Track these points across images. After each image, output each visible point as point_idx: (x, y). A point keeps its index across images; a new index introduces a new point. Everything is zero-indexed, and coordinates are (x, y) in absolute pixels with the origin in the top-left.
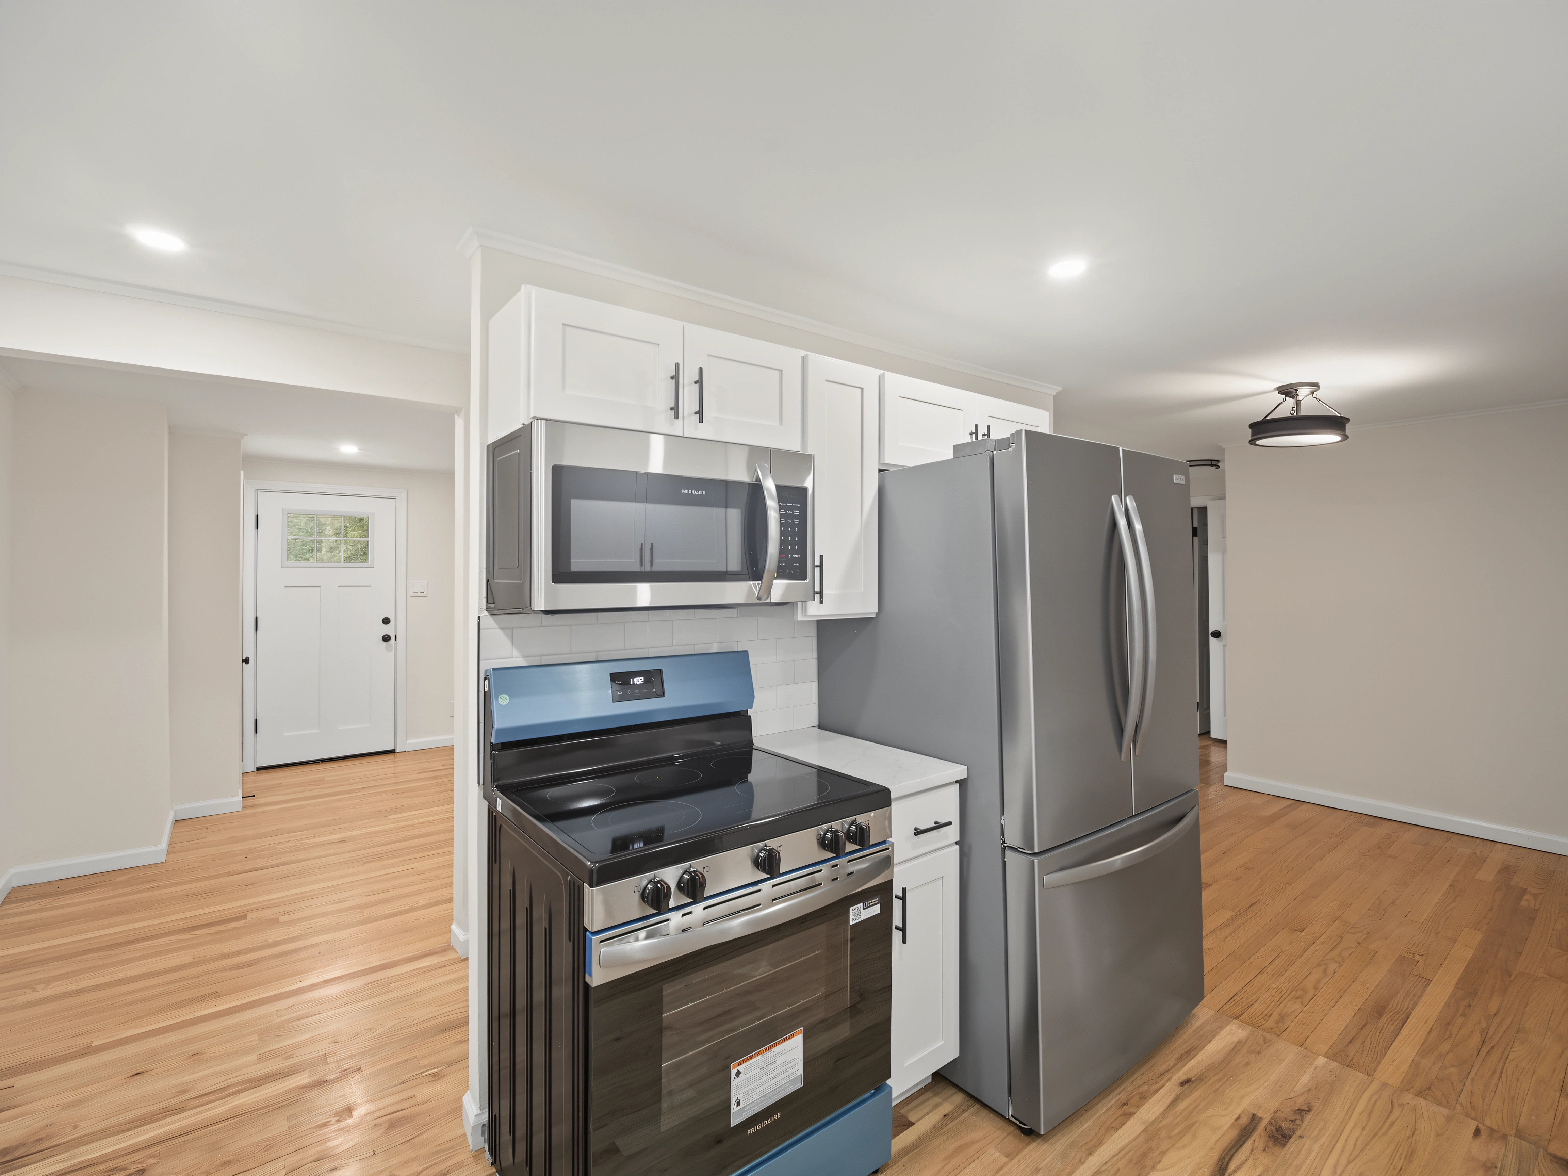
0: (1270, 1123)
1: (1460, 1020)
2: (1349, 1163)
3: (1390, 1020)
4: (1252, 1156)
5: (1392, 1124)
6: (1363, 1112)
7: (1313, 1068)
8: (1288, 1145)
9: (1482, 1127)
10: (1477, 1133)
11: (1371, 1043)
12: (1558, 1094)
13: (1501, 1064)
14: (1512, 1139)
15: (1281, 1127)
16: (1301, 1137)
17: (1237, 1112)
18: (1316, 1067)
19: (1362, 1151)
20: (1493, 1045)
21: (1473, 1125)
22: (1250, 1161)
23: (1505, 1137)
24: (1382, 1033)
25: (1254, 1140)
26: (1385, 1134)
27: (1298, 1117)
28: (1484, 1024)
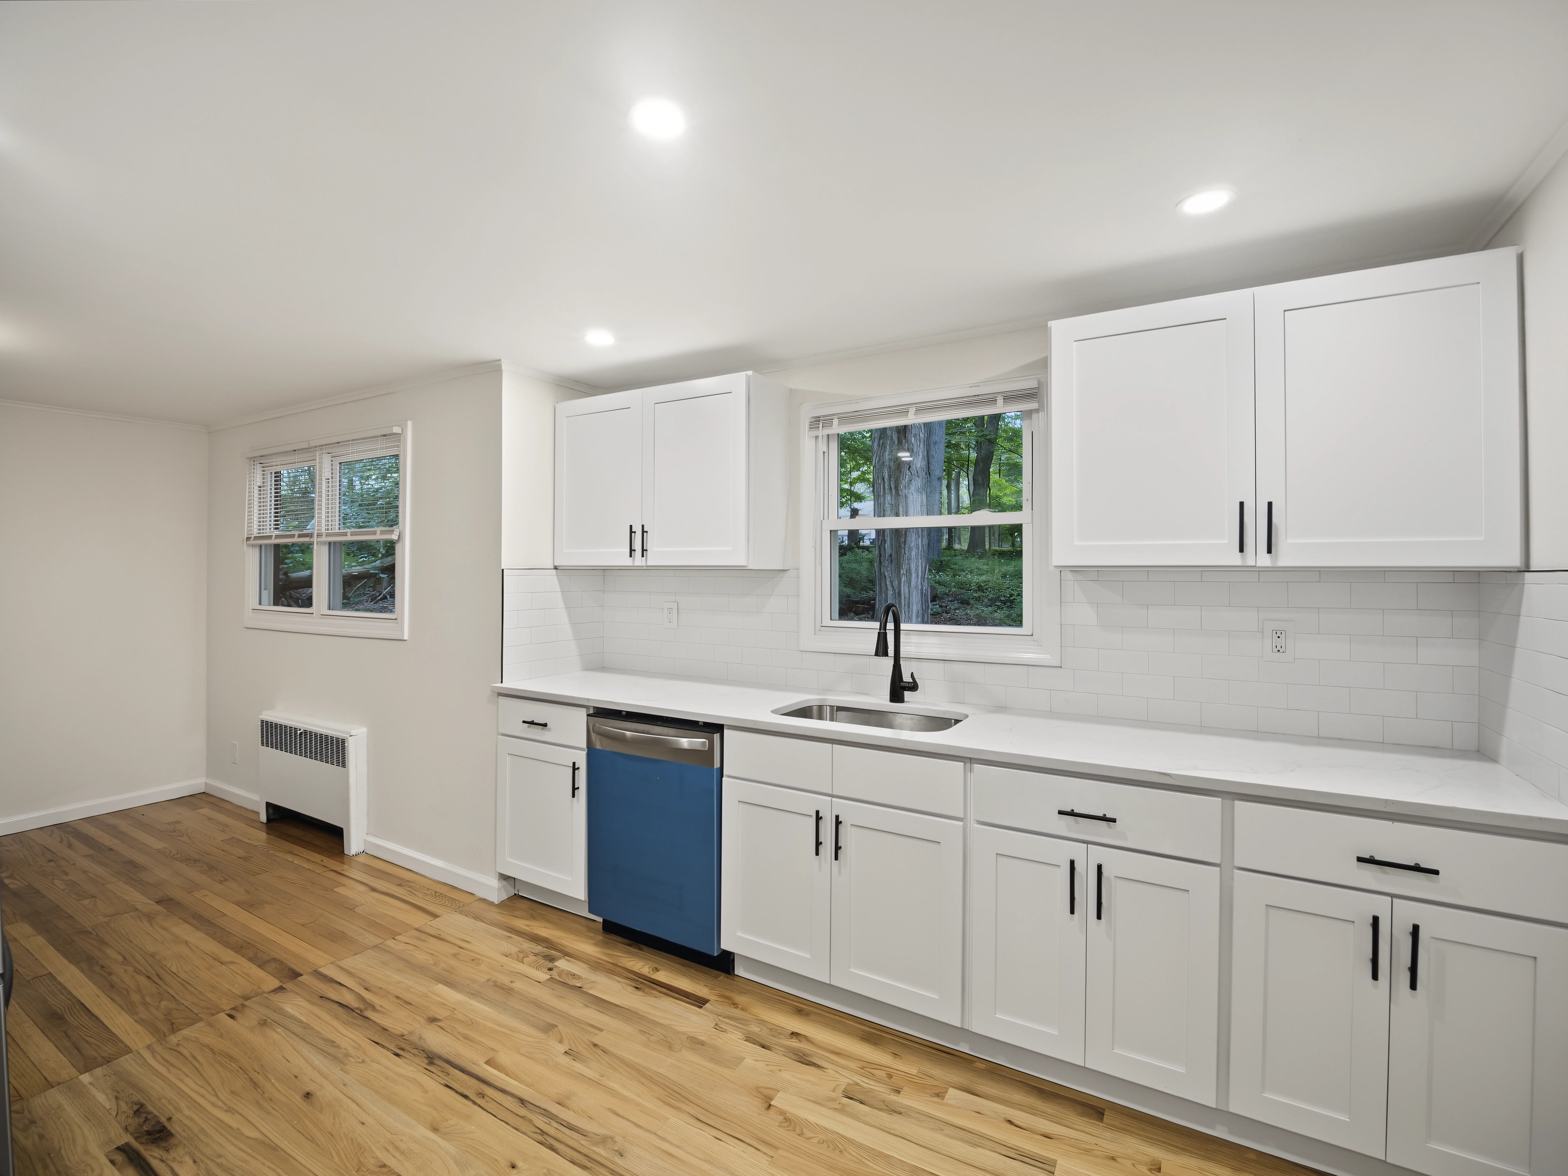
0: (136, 1138)
1: (113, 978)
2: (217, 1096)
3: (75, 1016)
4: (168, 1162)
5: (194, 1057)
6: (168, 1069)
7: (91, 1088)
8: (173, 1131)
9: (228, 1012)
10: (231, 1017)
11: (92, 1037)
12: (223, 966)
13: (179, 979)
14: (246, 1003)
15: (147, 1131)
16: (169, 1119)
17: (104, 1160)
18: (91, 1084)
19: (209, 1084)
20: (156, 974)
21: (223, 1016)
22: (175, 1166)
23: (243, 1006)
24: (86, 1026)
25: (150, 1155)
26: (201, 1064)
27: (144, 1115)
28: (131, 969)
